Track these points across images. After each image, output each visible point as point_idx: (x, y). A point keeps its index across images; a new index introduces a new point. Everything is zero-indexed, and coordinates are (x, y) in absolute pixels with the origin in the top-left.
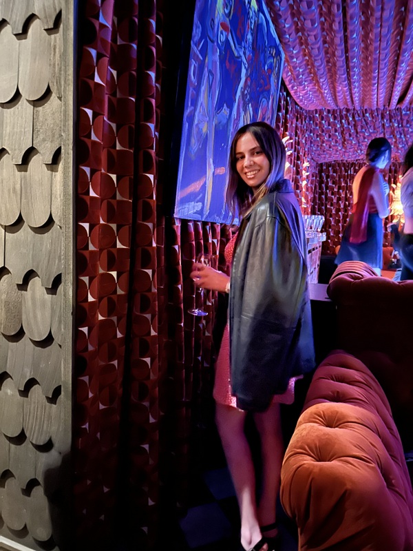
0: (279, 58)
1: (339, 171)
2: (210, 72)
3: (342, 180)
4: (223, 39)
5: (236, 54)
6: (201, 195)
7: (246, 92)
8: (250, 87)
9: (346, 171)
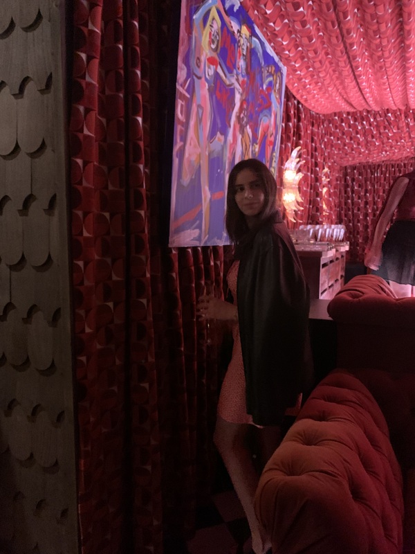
0: (279, 74)
1: (364, 174)
2: (199, 106)
3: (368, 183)
4: (211, 72)
5: (228, 83)
6: (198, 222)
7: (242, 115)
8: (247, 109)
9: (372, 173)
